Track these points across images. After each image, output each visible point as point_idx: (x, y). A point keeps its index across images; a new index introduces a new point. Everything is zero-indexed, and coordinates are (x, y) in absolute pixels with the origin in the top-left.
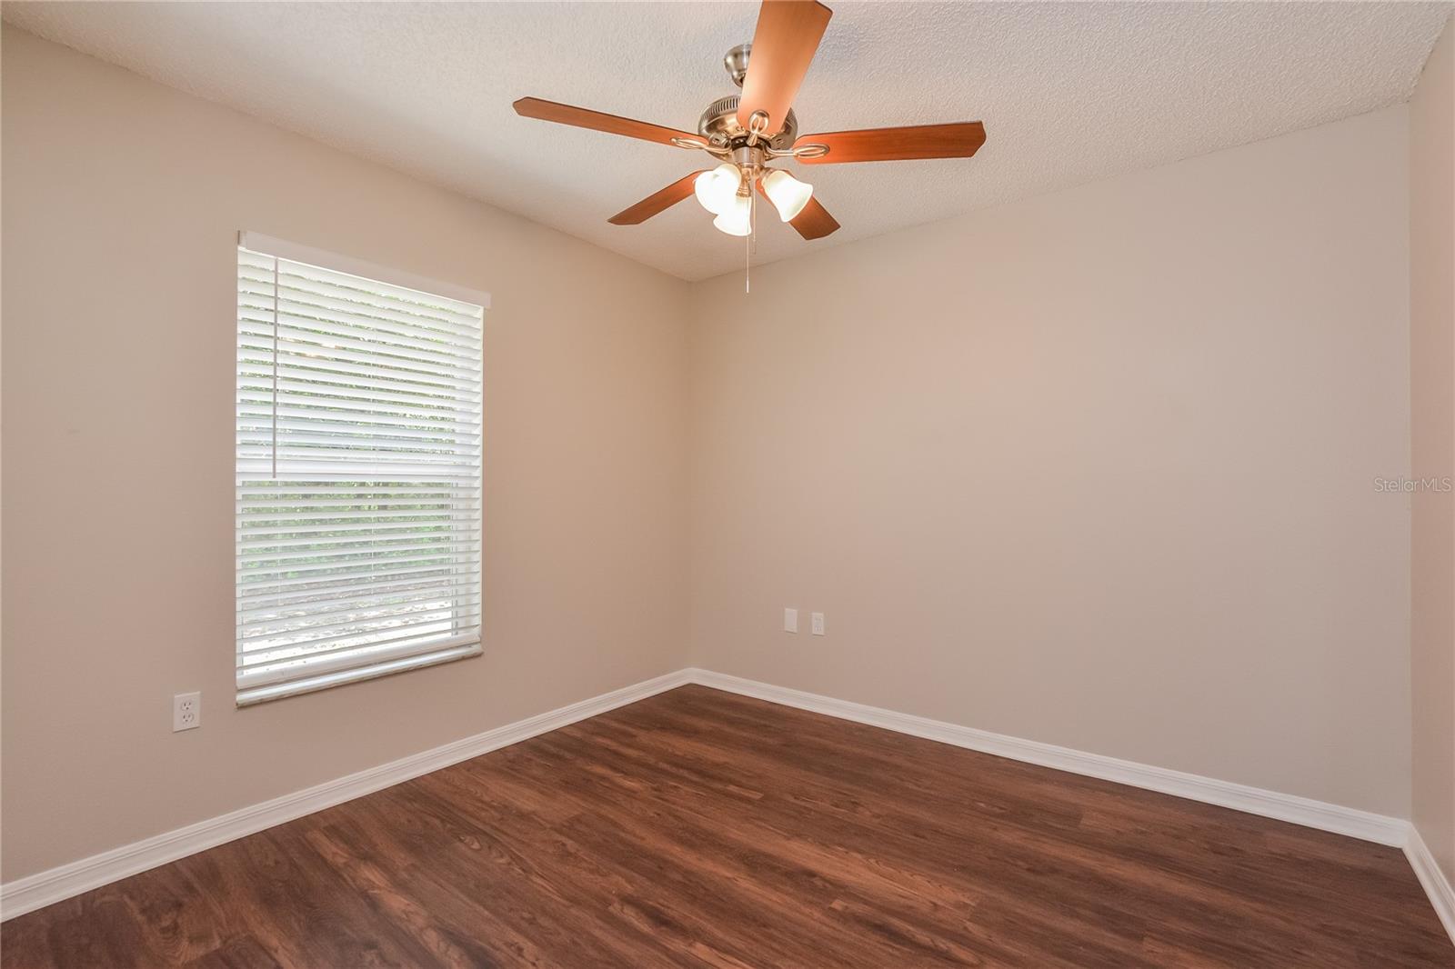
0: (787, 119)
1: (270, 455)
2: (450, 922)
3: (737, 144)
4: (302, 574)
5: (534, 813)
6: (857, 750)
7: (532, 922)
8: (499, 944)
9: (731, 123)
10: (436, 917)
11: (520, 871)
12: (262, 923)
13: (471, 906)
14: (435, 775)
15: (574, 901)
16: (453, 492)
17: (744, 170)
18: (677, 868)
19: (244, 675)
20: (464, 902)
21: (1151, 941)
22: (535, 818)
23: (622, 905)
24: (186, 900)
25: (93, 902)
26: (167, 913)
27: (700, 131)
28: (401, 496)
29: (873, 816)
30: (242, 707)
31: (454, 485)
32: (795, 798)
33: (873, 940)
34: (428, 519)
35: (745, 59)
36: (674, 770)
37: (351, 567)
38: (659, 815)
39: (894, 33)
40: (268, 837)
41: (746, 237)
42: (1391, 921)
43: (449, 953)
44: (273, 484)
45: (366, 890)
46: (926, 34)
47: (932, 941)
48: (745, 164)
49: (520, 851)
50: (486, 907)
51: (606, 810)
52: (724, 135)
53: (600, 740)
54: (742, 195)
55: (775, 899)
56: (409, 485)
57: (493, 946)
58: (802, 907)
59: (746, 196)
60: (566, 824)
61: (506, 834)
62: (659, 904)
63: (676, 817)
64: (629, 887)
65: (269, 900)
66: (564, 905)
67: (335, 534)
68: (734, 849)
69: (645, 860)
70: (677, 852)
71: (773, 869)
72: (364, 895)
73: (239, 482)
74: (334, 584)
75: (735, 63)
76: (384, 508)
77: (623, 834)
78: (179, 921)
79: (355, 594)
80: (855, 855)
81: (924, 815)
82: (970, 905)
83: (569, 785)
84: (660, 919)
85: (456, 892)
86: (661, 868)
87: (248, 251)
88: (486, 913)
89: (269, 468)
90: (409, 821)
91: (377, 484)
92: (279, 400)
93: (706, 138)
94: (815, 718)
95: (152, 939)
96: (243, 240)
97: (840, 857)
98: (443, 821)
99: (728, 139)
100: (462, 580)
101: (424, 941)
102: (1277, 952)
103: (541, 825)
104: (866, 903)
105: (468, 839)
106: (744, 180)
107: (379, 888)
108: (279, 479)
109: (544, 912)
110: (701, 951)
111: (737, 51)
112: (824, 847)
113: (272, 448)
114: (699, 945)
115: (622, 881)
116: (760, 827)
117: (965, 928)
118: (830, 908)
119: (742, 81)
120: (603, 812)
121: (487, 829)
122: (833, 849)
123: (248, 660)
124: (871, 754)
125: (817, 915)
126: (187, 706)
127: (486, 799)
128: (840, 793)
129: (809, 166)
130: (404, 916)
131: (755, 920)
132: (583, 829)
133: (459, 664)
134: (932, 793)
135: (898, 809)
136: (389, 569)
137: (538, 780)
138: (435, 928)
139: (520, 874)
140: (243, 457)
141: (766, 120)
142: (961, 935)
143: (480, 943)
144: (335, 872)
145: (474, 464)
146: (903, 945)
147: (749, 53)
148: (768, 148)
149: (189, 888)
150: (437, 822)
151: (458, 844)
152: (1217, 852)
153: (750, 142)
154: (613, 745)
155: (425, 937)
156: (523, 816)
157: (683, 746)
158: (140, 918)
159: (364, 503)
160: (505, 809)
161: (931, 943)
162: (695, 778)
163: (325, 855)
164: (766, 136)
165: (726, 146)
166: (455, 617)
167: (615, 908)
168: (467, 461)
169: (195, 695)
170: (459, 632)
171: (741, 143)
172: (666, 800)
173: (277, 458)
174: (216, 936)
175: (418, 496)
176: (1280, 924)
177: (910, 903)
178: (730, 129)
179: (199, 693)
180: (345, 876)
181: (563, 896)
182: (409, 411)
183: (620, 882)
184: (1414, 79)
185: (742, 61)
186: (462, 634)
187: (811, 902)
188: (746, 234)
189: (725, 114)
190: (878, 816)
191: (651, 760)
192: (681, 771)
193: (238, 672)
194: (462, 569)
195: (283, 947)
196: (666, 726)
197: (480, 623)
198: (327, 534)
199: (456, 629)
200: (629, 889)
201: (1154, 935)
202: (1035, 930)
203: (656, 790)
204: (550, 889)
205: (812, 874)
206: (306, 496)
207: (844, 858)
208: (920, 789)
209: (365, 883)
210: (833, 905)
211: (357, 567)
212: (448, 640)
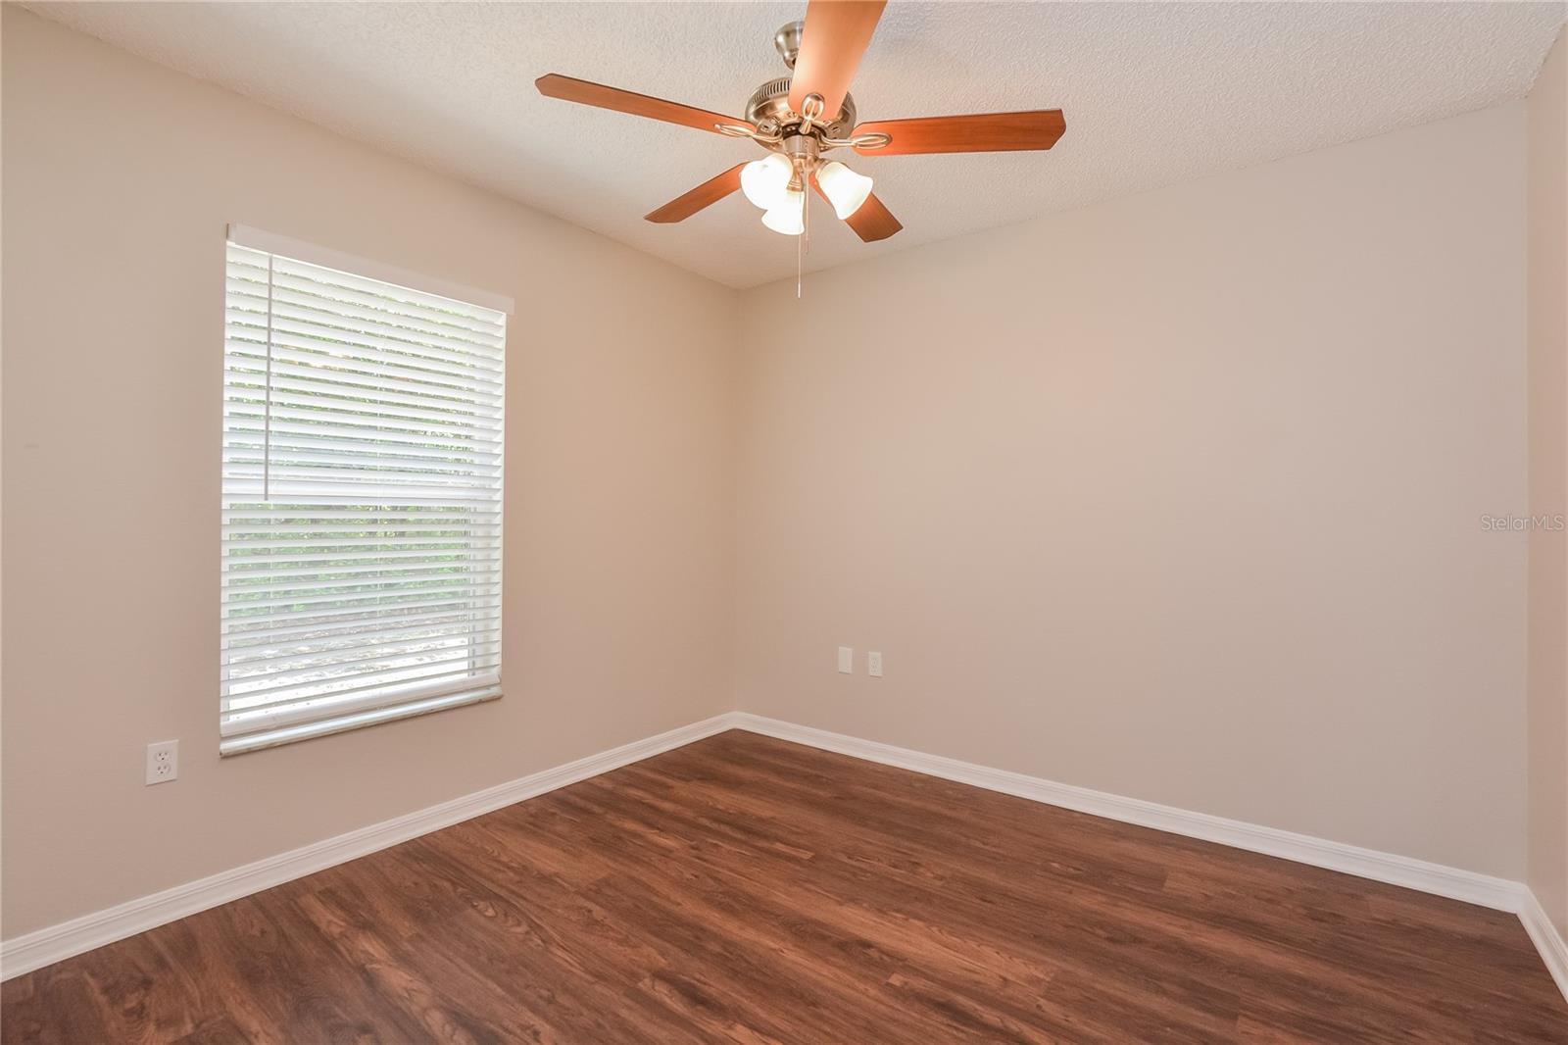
0: (843, 104)
1: (260, 475)
2: (458, 1001)
3: (789, 131)
4: (308, 607)
5: (557, 875)
6: (918, 804)
7: (550, 1001)
8: (511, 1026)
9: (782, 107)
10: (442, 996)
11: (539, 942)
12: (242, 1003)
13: (481, 983)
14: (448, 831)
15: (600, 977)
16: (472, 518)
17: (797, 161)
18: (716, 937)
19: (229, 722)
20: (475, 978)
21: (1244, 1019)
22: (559, 881)
23: (653, 981)
24: (155, 977)
25: (48, 978)
26: (133, 992)
27: (747, 116)
28: (419, 522)
29: (935, 878)
30: (227, 757)
31: (472, 510)
32: (849, 858)
33: (937, 1021)
34: (448, 547)
35: (798, 37)
36: (715, 826)
37: (363, 599)
38: (696, 876)
39: (965, 10)
40: (257, 902)
41: (798, 236)
42: (1509, 996)
43: (455, 1037)
44: (264, 508)
45: (364, 965)
46: (1000, 13)
47: (1002, 1022)
48: (798, 154)
49: (540, 919)
50: (501, 985)
51: (638, 872)
52: (773, 121)
53: (633, 792)
54: (793, 189)
55: (825, 973)
56: (428, 510)
57: (506, 1030)
58: (857, 984)
59: (797, 190)
60: (591, 886)
61: (525, 899)
62: (695, 979)
63: (715, 879)
64: (663, 960)
65: (251, 977)
66: (587, 981)
67: (346, 563)
68: (780, 916)
69: (679, 928)
70: (714, 919)
71: (824, 938)
72: (362, 970)
73: (225, 504)
74: (344, 618)
75: (787, 42)
76: (402, 534)
77: (655, 899)
78: (147, 1003)
79: (367, 629)
80: (916, 922)
81: (990, 876)
82: (1043, 980)
83: (597, 843)
84: (695, 997)
85: (466, 966)
86: (697, 938)
87: (239, 247)
88: (499, 990)
89: (260, 489)
90: (416, 884)
91: (394, 509)
92: (272, 413)
93: (754, 124)
94: (871, 767)
95: (113, 1024)
96: (232, 234)
97: (900, 925)
98: (453, 884)
99: (779, 126)
100: (480, 615)
101: (427, 1024)
102: (1385, 1033)
103: (564, 887)
104: (928, 978)
105: (482, 905)
106: (796, 173)
107: (378, 962)
108: (271, 502)
109: (566, 990)
110: (741, 1032)
111: (789, 29)
112: (881, 914)
113: (263, 467)
114: (739, 1027)
115: (654, 953)
116: (809, 890)
117: (1039, 1007)
118: (888, 984)
119: (794, 62)
120: (634, 873)
121: (503, 893)
122: (892, 916)
123: (235, 704)
124: (933, 808)
125: (873, 992)
126: (162, 757)
127: (504, 859)
128: (898, 851)
129: (869, 158)
130: (406, 995)
131: (802, 996)
132: (610, 892)
133: (477, 708)
134: (1000, 851)
135: (962, 869)
136: (406, 602)
137: (563, 837)
138: (438, 1007)
139: (539, 945)
140: (231, 477)
141: (821, 104)
142: (1034, 1015)
143: (492, 1026)
144: (328, 943)
145: (494, 487)
146: (970, 1026)
147: (801, 31)
148: (823, 137)
149: (161, 963)
150: (447, 885)
151: (470, 910)
152: (1317, 918)
153: (802, 130)
154: (649, 798)
155: (427, 1017)
156: (545, 879)
157: (724, 799)
158: (102, 999)
159: (380, 530)
160: (524, 870)
161: (1000, 1024)
162: (739, 836)
163: (319, 925)
164: (820, 123)
165: (776, 134)
166: (472, 656)
167: (645, 984)
168: (486, 483)
169: (171, 744)
170: (477, 672)
171: (793, 131)
172: (705, 860)
173: (269, 478)
174: (187, 1020)
175: (439, 522)
176: (1388, 1001)
177: (976, 977)
178: (781, 115)
179: (177, 741)
180: (342, 949)
181: (587, 971)
182: (429, 428)
183: (652, 953)
184: (1534, 72)
185: (795, 38)
186: (479, 675)
187: (865, 977)
188: (797, 233)
189: (774, 98)
190: (941, 878)
191: (689, 814)
192: (722, 826)
193: (222, 718)
194: (480, 603)
195: (265, 1032)
196: (707, 776)
197: (500, 662)
198: (337, 564)
199: (472, 670)
200: (662, 962)
201: (1249, 1013)
202: (1117, 1008)
203: (693, 848)
204: (572, 961)
205: (867, 945)
206: (314, 521)
207: (903, 927)
208: (987, 847)
209: (362, 956)
210: (890, 981)
211: (370, 599)
212: (463, 682)
